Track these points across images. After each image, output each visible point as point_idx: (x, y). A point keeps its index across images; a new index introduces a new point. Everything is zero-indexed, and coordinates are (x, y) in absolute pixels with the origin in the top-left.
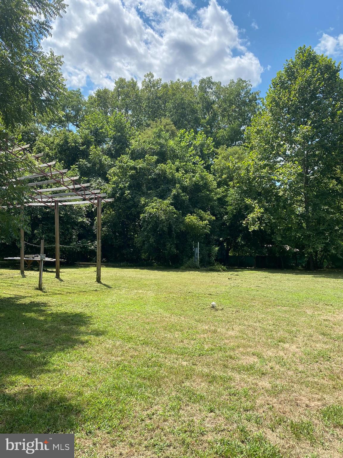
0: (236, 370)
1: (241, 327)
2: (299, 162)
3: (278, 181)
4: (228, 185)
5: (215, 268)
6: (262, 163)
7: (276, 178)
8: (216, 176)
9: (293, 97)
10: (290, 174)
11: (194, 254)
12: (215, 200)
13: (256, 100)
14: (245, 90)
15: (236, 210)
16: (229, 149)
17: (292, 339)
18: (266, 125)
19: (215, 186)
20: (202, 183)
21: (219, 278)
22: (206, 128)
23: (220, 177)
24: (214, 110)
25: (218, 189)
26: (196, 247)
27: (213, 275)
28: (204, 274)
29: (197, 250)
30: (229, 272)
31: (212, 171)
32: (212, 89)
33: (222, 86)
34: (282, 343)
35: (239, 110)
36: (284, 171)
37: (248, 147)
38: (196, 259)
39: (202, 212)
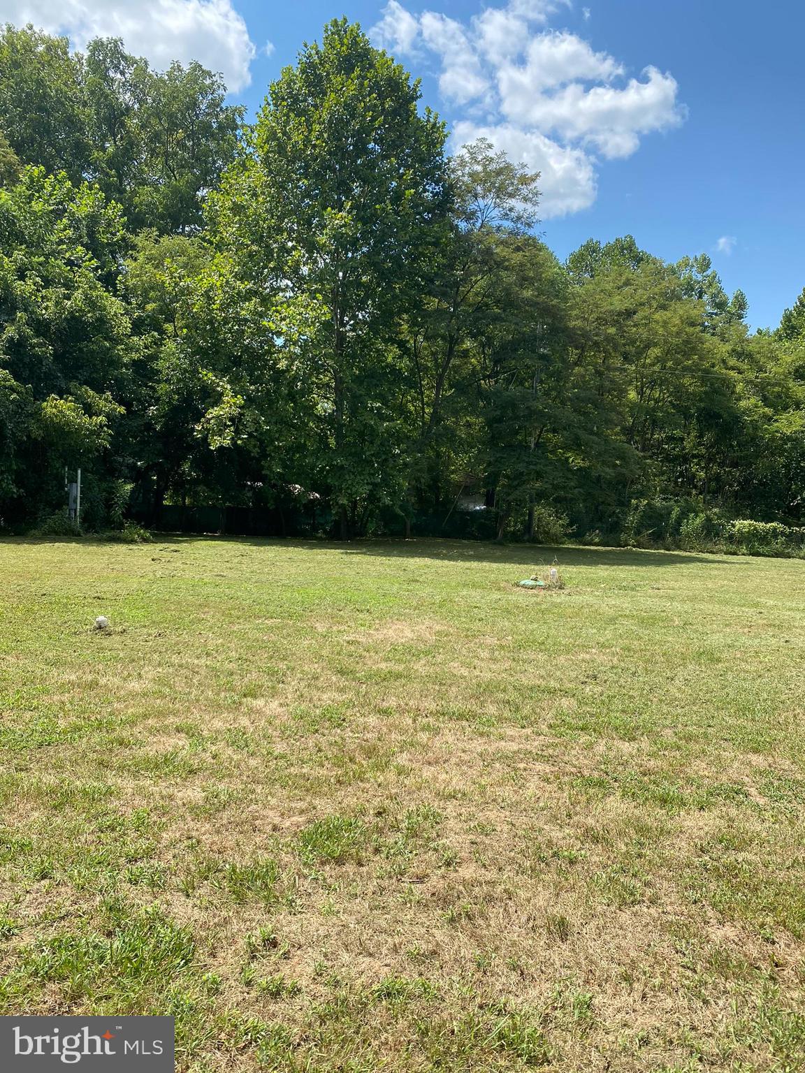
0: (129, 770)
1: (160, 670)
2: (324, 296)
3: (279, 334)
4: (162, 332)
5: (122, 536)
6: (242, 286)
7: (273, 327)
8: (129, 303)
9: (317, 139)
10: (305, 322)
11: (68, 498)
12: (126, 365)
13: (235, 128)
14: (210, 97)
15: (178, 394)
16: (165, 240)
17: (273, 687)
18: (255, 195)
19: (126, 328)
20: (91, 317)
21: (128, 558)
22: (107, 174)
23: (141, 307)
24: (128, 132)
25: (135, 338)
26: (73, 480)
27: (116, 551)
28: (93, 548)
29: (77, 491)
30: (158, 545)
31: (118, 290)
32: (123, 73)
33: (151, 72)
34: (249, 699)
35: (193, 146)
36: (291, 312)
37: (211, 243)
38: (73, 513)
39: (91, 392)
